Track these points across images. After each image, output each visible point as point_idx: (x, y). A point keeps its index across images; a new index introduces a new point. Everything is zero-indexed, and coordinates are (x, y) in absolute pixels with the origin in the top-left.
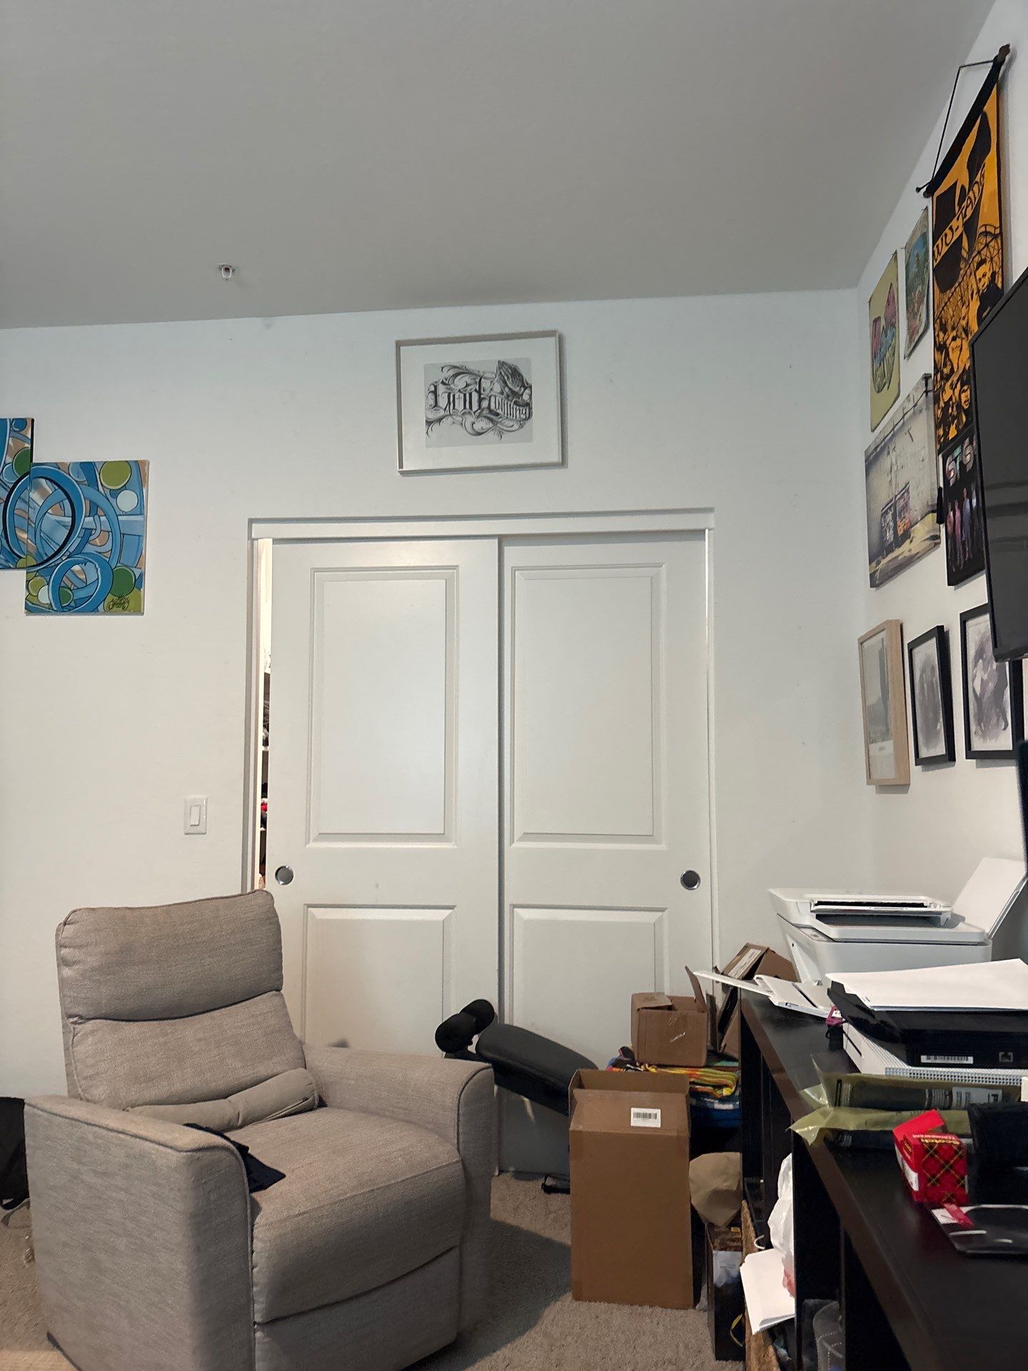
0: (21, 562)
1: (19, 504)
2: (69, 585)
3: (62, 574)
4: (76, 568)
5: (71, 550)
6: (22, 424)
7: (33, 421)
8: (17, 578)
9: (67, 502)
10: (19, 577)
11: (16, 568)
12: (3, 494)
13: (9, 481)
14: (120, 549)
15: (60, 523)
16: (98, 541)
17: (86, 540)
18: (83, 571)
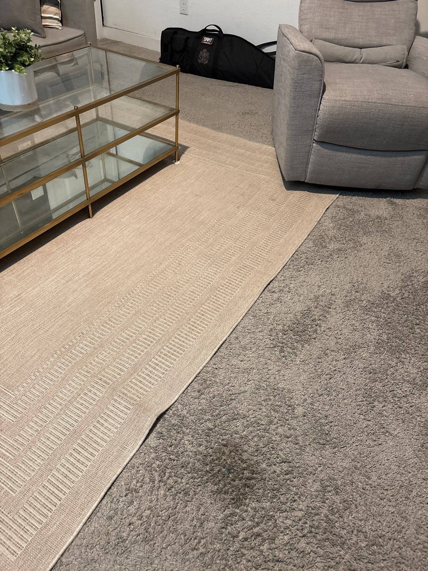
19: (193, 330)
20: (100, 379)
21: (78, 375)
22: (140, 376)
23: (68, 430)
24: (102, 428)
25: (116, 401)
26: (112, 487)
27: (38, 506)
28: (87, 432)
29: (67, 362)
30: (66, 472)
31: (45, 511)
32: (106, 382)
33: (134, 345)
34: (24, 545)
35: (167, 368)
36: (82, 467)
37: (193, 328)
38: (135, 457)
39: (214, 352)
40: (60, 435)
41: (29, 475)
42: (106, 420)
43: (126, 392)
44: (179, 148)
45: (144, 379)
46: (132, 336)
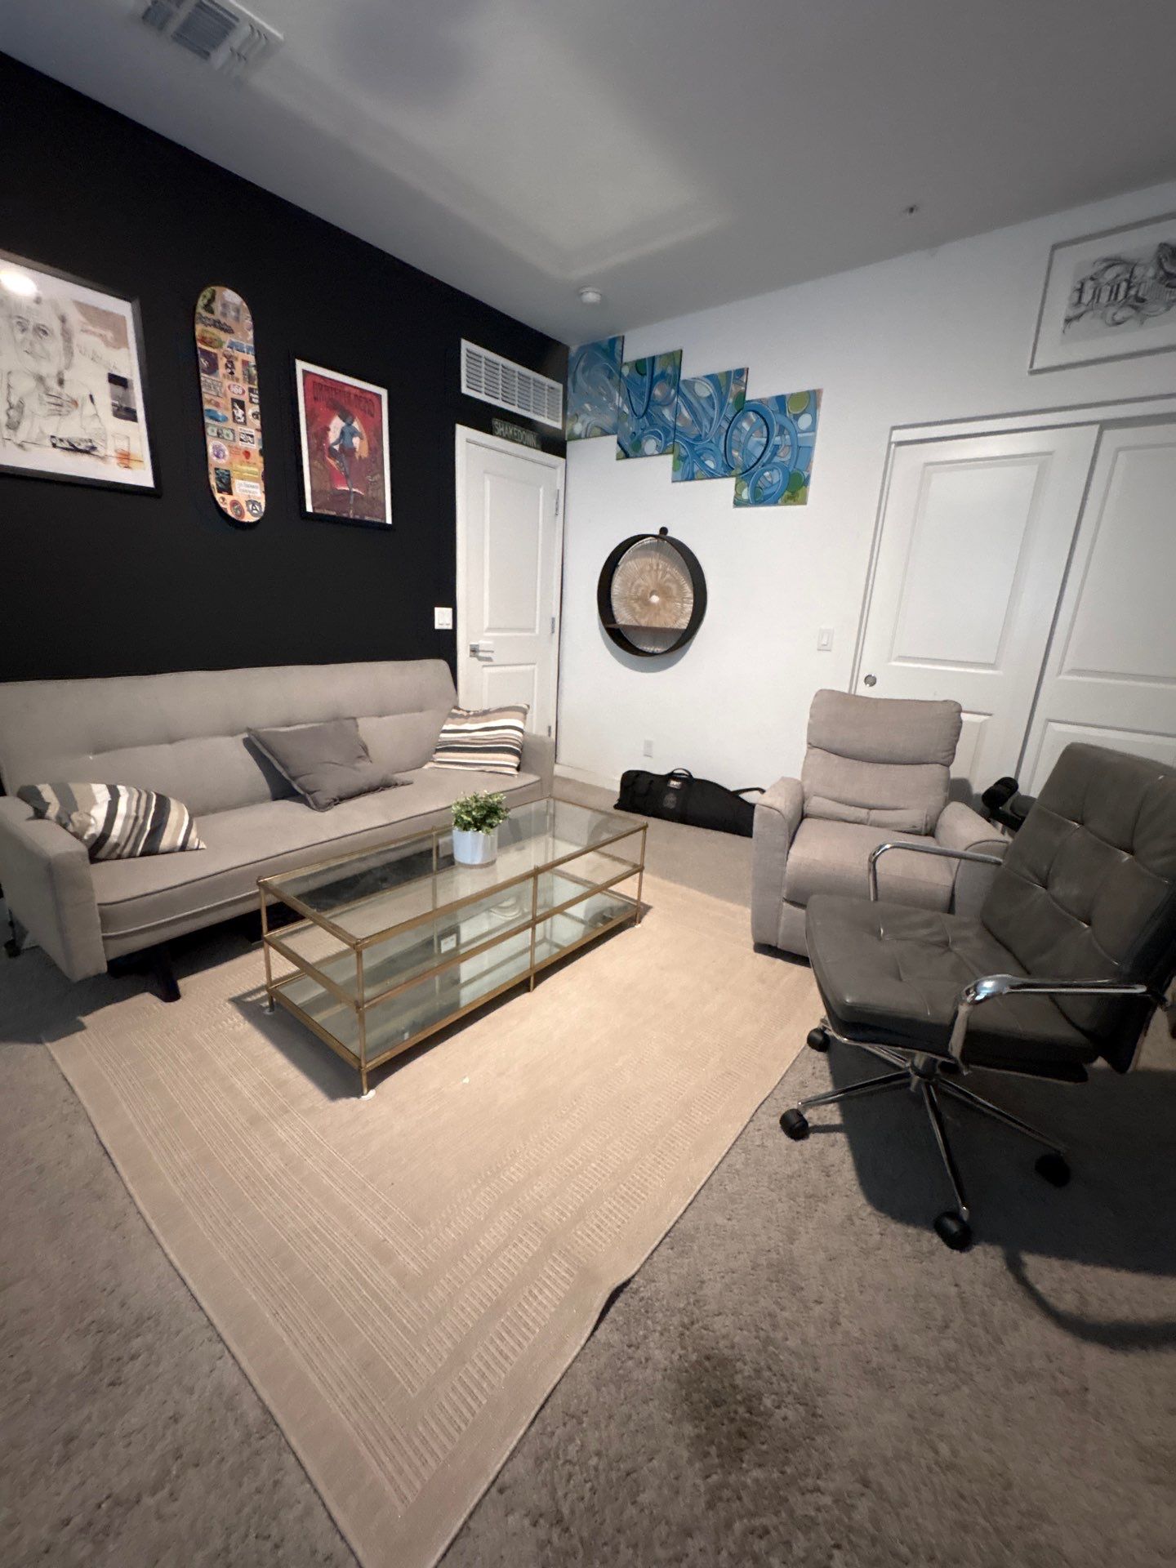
0: (733, 472)
1: (736, 432)
2: (761, 485)
3: (758, 479)
4: (767, 474)
5: (765, 461)
6: (741, 373)
7: (748, 369)
8: (727, 486)
9: (765, 427)
10: (732, 482)
11: (732, 476)
12: (725, 425)
13: (730, 416)
14: (796, 458)
15: (759, 443)
16: (782, 454)
17: (774, 454)
18: (771, 476)
19: (659, 1163)
20: (535, 1224)
21: (507, 1214)
22: (587, 1226)
23: (490, 1299)
24: (535, 1304)
25: (555, 1260)
26: (545, 1407)
27: (445, 1421)
28: (515, 1307)
29: (493, 1192)
30: (484, 1369)
32: (543, 1229)
33: (580, 1176)
34: (420, 1487)
35: (624, 1218)
36: (507, 1365)
37: (658, 1159)
38: (578, 1359)
39: (689, 1201)
40: (479, 1307)
41: (434, 1365)
42: (541, 1291)
43: (569, 1248)
44: (642, 907)
45: (593, 1231)
46: (577, 1163)
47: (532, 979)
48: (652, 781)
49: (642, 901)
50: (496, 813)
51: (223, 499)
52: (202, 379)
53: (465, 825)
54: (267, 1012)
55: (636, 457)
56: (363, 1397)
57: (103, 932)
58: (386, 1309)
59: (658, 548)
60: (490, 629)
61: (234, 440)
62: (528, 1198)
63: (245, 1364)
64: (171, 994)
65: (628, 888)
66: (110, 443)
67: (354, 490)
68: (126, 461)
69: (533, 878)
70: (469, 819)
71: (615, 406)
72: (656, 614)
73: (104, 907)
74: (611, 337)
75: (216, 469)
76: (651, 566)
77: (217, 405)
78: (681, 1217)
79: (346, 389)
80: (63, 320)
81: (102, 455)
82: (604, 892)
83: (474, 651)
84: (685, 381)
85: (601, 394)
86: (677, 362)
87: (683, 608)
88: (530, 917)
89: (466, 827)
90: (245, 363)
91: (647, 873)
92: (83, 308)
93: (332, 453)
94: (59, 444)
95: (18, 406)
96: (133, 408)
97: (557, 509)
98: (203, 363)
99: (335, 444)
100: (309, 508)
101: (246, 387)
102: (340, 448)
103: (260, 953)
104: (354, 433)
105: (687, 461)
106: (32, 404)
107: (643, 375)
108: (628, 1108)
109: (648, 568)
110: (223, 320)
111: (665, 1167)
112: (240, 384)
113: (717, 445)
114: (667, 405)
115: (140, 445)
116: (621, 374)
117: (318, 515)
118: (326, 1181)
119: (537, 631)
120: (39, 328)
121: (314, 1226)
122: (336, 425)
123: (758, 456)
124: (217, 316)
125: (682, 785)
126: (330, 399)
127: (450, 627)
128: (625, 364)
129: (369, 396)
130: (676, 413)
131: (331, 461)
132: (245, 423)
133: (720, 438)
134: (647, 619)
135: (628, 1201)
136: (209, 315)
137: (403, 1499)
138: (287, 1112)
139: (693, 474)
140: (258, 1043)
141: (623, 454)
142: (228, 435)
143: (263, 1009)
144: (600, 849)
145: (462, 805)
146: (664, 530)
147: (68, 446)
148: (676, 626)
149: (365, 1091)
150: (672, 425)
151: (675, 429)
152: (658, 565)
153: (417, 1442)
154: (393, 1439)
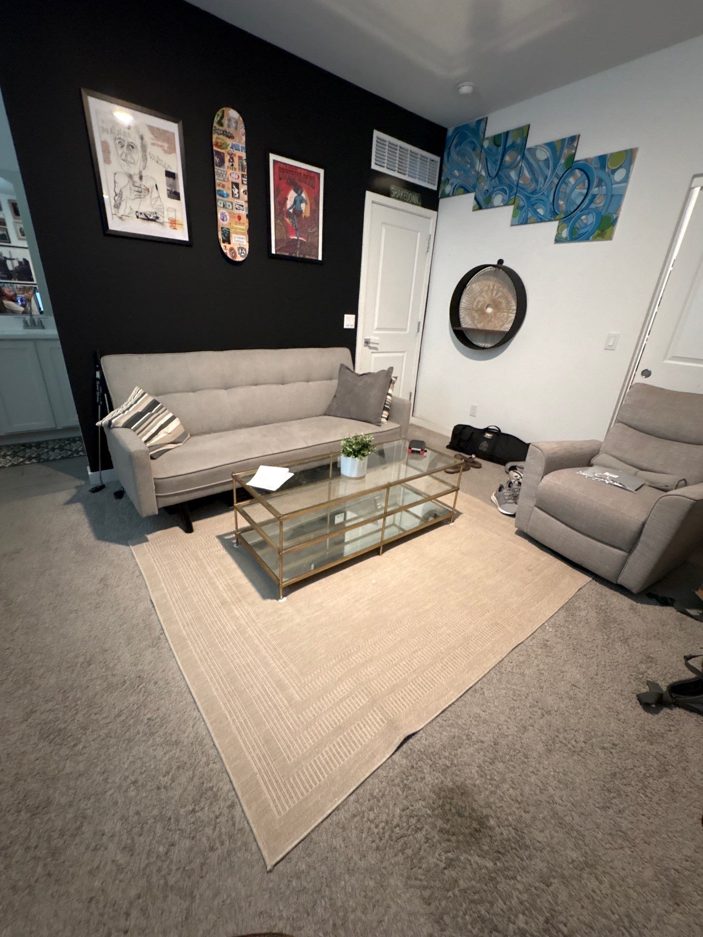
0: (558, 217)
1: (563, 186)
2: (578, 226)
3: (576, 221)
4: (583, 217)
5: (583, 207)
6: (574, 139)
7: (579, 136)
8: (552, 227)
9: (587, 181)
10: (555, 224)
11: (555, 220)
12: (556, 181)
13: (560, 173)
14: (608, 205)
15: (581, 194)
16: (598, 201)
17: (591, 201)
18: (587, 219)
19: (445, 669)
20: (366, 689)
21: (350, 679)
22: (396, 696)
23: (336, 724)
24: (360, 732)
25: (375, 711)
26: (360, 788)
27: (304, 779)
28: (349, 731)
29: (344, 666)
30: (328, 759)
31: (308, 787)
32: (370, 693)
33: (395, 668)
34: (288, 809)
35: (418, 696)
36: (340, 760)
37: (444, 667)
38: (381, 767)
39: (459, 696)
40: (329, 726)
41: (302, 750)
42: (364, 726)
43: (383, 706)
44: (455, 512)
45: (399, 700)
46: (395, 660)
47: (381, 549)
48: (473, 432)
49: (456, 508)
50: (367, 447)
51: (225, 246)
52: (216, 170)
53: (348, 453)
54: (235, 546)
55: (487, 208)
56: (264, 756)
57: (156, 493)
58: (280, 714)
59: (494, 274)
60: (378, 329)
61: (232, 209)
62: (364, 674)
63: (208, 725)
64: (189, 529)
65: (448, 500)
66: (166, 213)
67: (300, 238)
68: (174, 225)
69: (386, 489)
70: (351, 450)
71: (475, 171)
72: (490, 321)
73: (157, 480)
74: (477, 119)
75: (222, 228)
76: (489, 287)
77: (223, 186)
78: (453, 703)
79: (299, 170)
80: (142, 138)
81: (161, 221)
82: (433, 501)
83: (367, 342)
84: (530, 149)
85: (467, 162)
86: (525, 135)
87: (508, 317)
88: (382, 512)
89: (348, 454)
90: (240, 158)
91: (462, 491)
92: (152, 129)
93: (289, 215)
94: (140, 216)
95: (120, 194)
96: (178, 191)
97: (428, 248)
98: (217, 159)
99: (290, 208)
100: (273, 252)
101: (240, 173)
102: (293, 211)
103: (232, 513)
104: (301, 202)
105: (524, 209)
106: (126, 193)
107: (498, 146)
108: (430, 633)
109: (486, 288)
110: (228, 130)
111: (448, 672)
112: (237, 171)
113: (548, 197)
114: (514, 168)
115: (182, 216)
116: (482, 147)
117: (278, 255)
118: (256, 641)
119: (408, 330)
120: (130, 145)
121: (248, 663)
122: (292, 195)
123: (578, 203)
124: (225, 127)
125: (493, 438)
126: (290, 179)
127: (353, 327)
128: (487, 139)
129: (312, 175)
130: (520, 174)
131: (288, 220)
132: (239, 198)
133: (551, 189)
134: (482, 324)
135: (422, 687)
136: (221, 128)
137: (279, 813)
138: (240, 601)
139: (527, 219)
140: (229, 561)
141: (477, 206)
142: (229, 206)
143: (233, 544)
144: (434, 475)
145: (348, 441)
146: (501, 262)
147: (145, 217)
148: (502, 329)
149: (281, 597)
150: (515, 183)
151: (517, 186)
152: (494, 286)
153: (289, 786)
154: (277, 781)
